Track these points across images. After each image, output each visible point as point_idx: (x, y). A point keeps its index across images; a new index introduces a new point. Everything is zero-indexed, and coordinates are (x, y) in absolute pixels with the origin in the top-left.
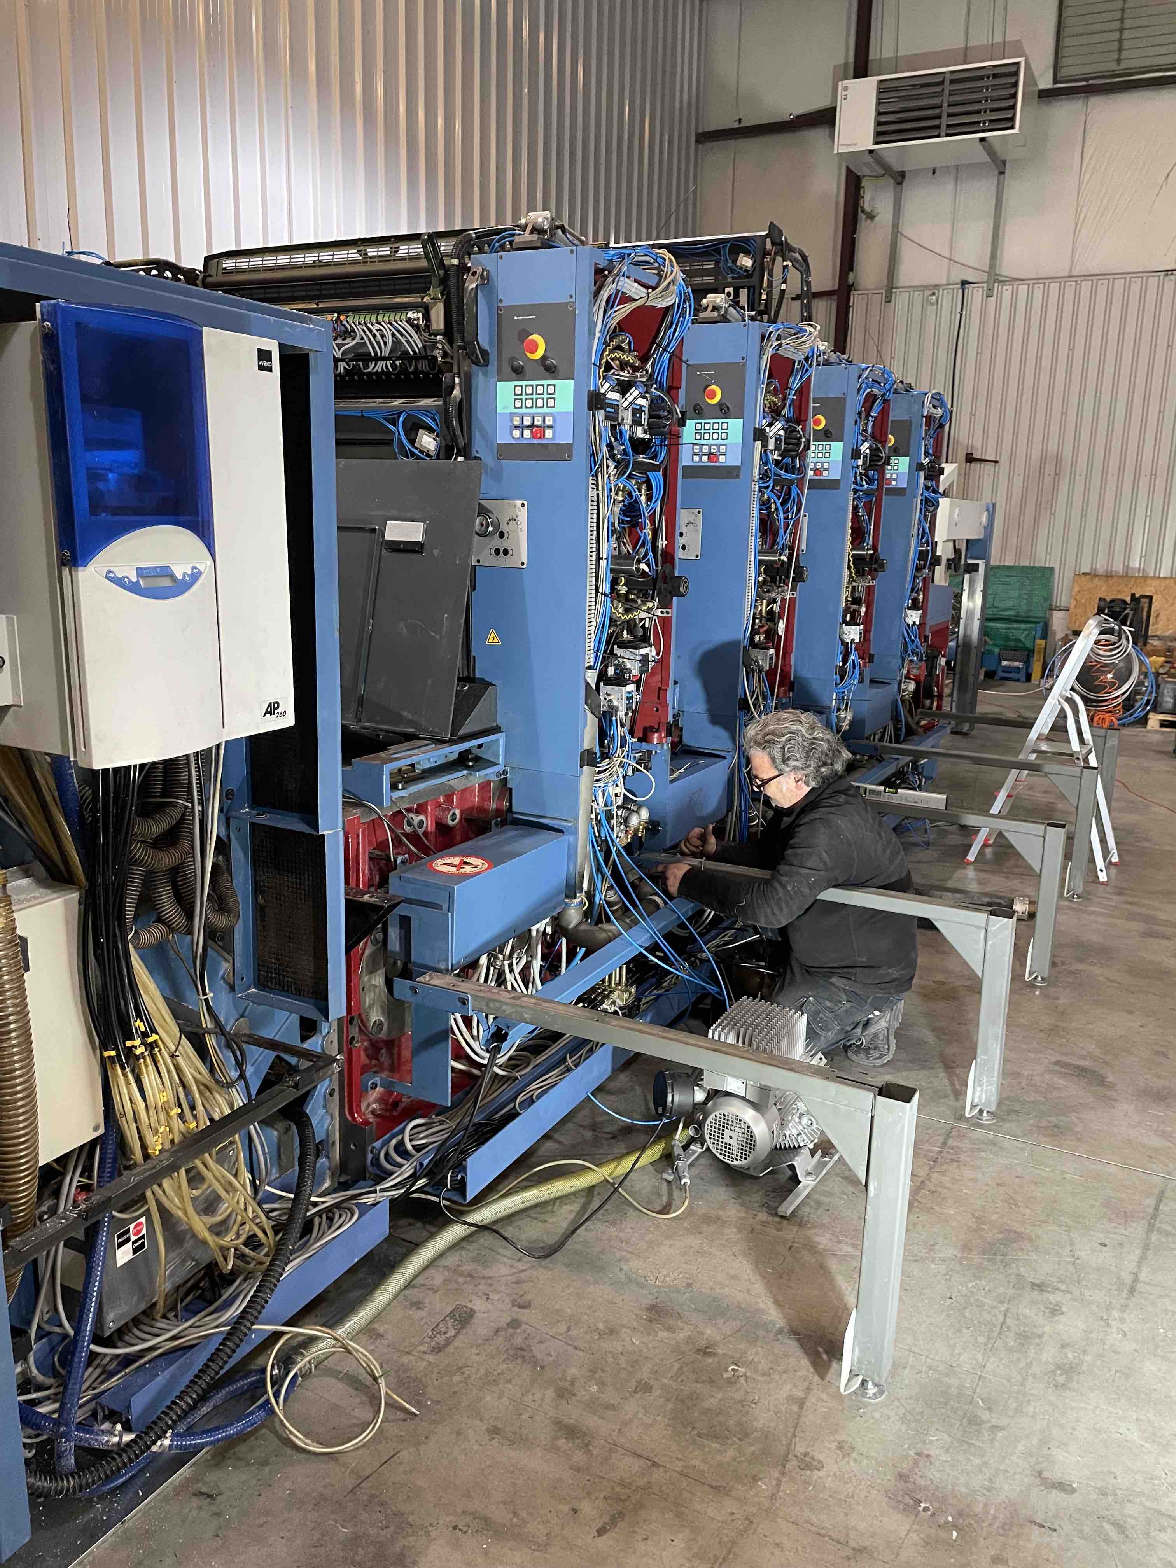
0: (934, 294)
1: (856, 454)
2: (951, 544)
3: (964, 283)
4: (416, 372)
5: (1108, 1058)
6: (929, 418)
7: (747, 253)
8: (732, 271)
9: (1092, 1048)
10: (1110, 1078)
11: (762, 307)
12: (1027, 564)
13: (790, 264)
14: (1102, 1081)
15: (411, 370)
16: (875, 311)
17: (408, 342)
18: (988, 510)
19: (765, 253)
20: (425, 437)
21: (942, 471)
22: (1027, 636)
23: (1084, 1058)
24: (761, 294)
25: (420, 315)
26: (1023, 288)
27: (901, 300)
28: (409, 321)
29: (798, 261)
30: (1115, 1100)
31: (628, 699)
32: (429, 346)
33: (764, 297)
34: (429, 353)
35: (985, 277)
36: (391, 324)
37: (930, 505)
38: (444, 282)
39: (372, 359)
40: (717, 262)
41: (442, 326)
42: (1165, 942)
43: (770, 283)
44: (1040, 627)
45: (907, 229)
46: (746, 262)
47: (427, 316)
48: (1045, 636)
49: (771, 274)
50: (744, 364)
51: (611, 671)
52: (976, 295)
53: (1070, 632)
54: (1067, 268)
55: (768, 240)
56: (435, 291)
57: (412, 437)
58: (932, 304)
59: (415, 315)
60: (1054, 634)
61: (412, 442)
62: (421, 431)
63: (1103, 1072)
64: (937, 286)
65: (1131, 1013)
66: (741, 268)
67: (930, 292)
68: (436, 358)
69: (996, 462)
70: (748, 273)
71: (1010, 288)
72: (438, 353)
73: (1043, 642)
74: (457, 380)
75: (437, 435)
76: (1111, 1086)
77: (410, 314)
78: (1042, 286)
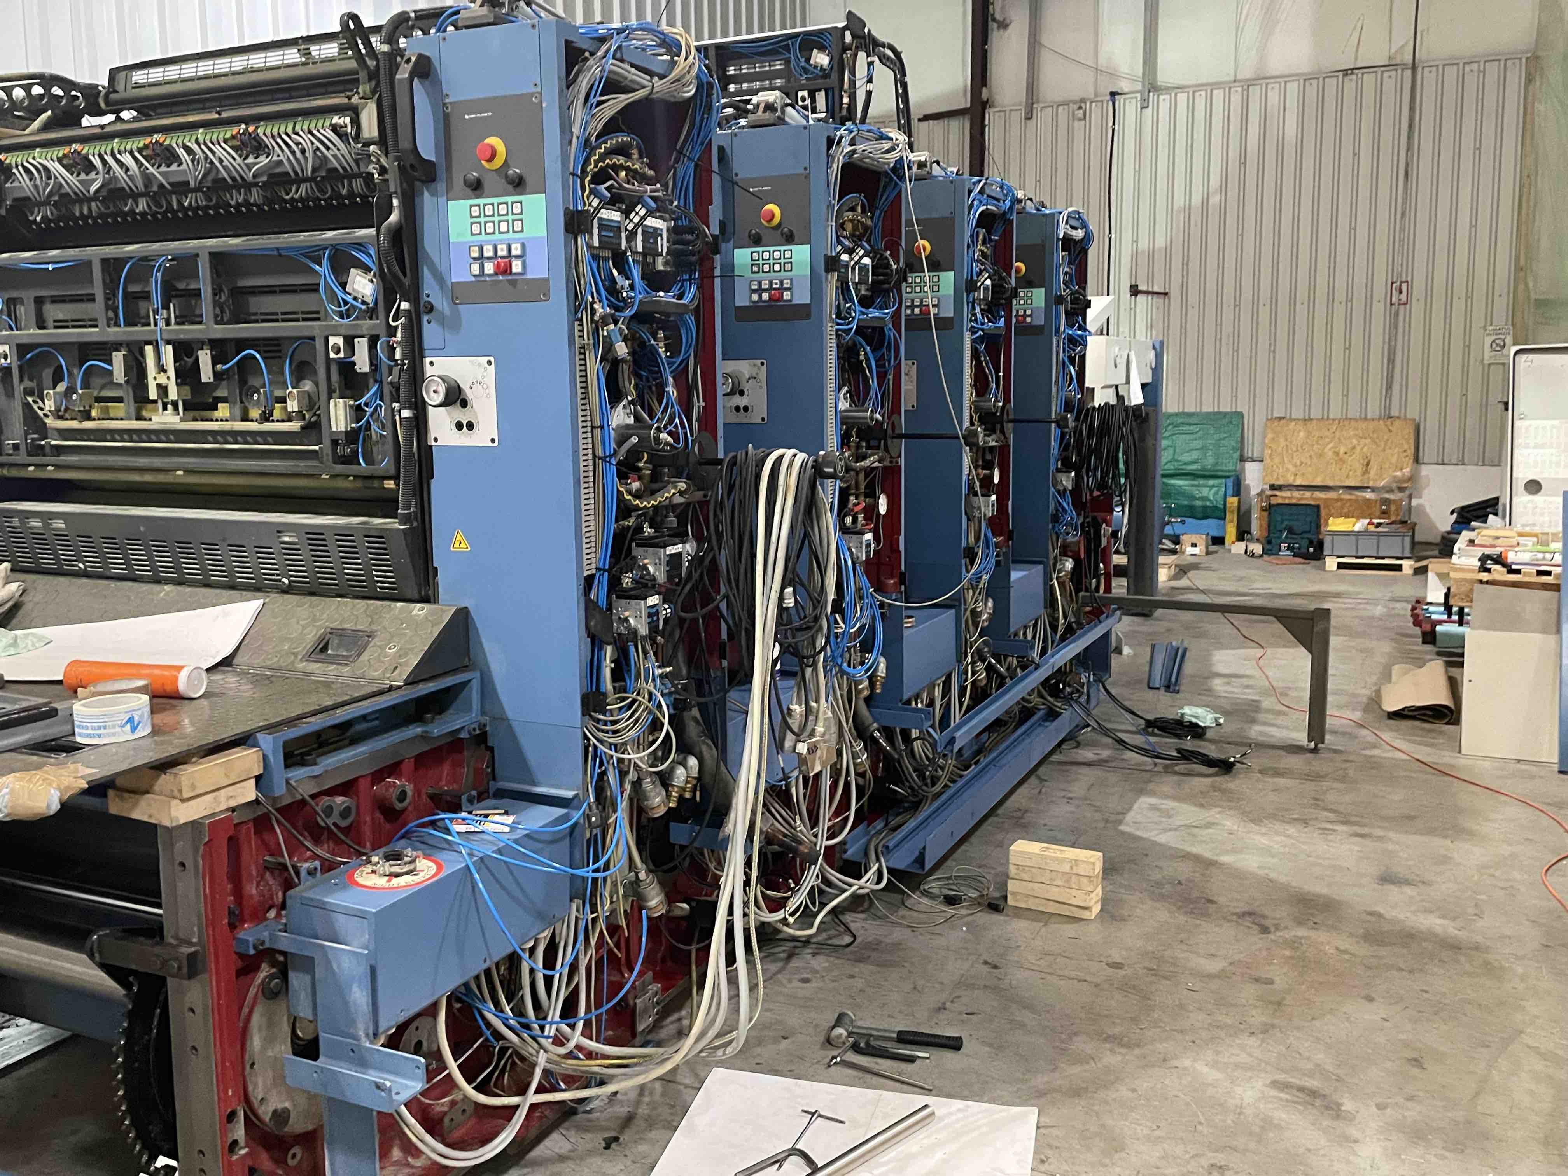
0: (1080, 108)
1: (972, 286)
2: (1112, 391)
3: (1113, 94)
4: (352, 195)
5: (1341, 1072)
6: (1067, 242)
7: (822, 48)
8: (806, 71)
9: (1320, 1057)
10: (1348, 1105)
11: (844, 112)
12: (1210, 410)
13: (876, 59)
14: (1334, 1110)
15: (344, 192)
16: (1015, 131)
17: (335, 156)
18: (1154, 348)
19: (845, 48)
20: (358, 278)
21: (1088, 304)
22: (1216, 493)
23: (1311, 1074)
24: (842, 97)
25: (348, 120)
26: (1182, 98)
27: (1043, 116)
28: (335, 129)
29: (889, 58)
30: (1356, 1141)
31: (650, 615)
32: (363, 157)
33: (846, 100)
34: (362, 170)
35: (1139, 87)
36: (310, 132)
37: (1077, 343)
38: (373, 75)
39: (292, 182)
40: (787, 62)
41: (375, 133)
42: (1409, 890)
43: (853, 83)
44: (1230, 483)
45: (1045, 39)
46: (821, 59)
47: (356, 122)
48: (1237, 492)
49: (853, 73)
50: (807, 177)
51: (627, 581)
52: (1129, 108)
53: (1267, 487)
54: (1232, 72)
55: (848, 34)
56: (364, 88)
57: (344, 280)
58: (1080, 120)
59: (341, 121)
60: (1248, 487)
61: (344, 285)
62: (353, 271)
63: (1336, 1097)
64: (1083, 100)
65: (1370, 999)
66: (816, 67)
67: (1076, 106)
68: (373, 174)
69: (1166, 294)
70: (825, 74)
71: (1168, 97)
72: (373, 169)
73: (1236, 499)
74: (395, 202)
75: (375, 276)
76: (1350, 1118)
77: (336, 120)
78: (1203, 93)
